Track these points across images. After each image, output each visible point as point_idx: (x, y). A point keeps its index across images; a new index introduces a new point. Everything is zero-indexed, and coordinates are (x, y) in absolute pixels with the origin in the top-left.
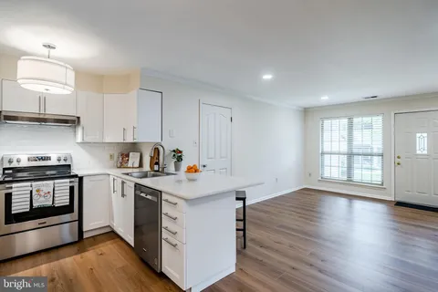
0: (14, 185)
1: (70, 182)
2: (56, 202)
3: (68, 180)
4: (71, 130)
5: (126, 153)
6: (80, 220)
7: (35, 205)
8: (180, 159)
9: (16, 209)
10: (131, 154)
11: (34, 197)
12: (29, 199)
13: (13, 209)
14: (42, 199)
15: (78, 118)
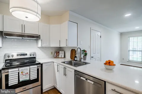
0: (10, 70)
1: (37, 67)
2: (31, 78)
3: (36, 66)
4: (35, 41)
5: (58, 51)
6: (42, 85)
7: (21, 80)
8: (86, 55)
9: (11, 83)
10: (60, 52)
11: (20, 76)
12: (17, 77)
13: (9, 83)
14: (24, 77)
15: (40, 35)
